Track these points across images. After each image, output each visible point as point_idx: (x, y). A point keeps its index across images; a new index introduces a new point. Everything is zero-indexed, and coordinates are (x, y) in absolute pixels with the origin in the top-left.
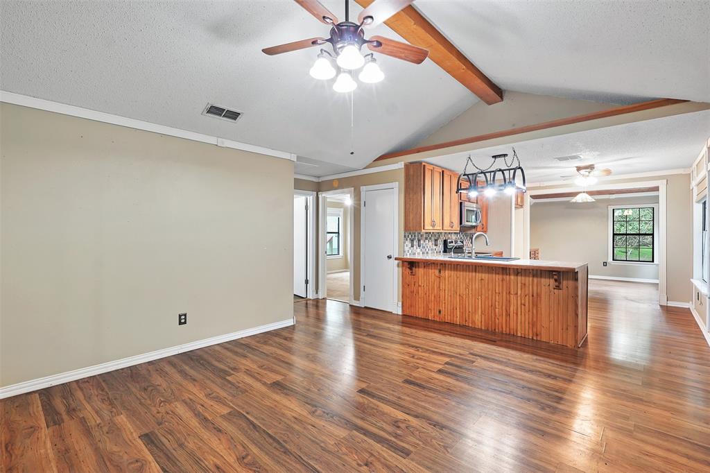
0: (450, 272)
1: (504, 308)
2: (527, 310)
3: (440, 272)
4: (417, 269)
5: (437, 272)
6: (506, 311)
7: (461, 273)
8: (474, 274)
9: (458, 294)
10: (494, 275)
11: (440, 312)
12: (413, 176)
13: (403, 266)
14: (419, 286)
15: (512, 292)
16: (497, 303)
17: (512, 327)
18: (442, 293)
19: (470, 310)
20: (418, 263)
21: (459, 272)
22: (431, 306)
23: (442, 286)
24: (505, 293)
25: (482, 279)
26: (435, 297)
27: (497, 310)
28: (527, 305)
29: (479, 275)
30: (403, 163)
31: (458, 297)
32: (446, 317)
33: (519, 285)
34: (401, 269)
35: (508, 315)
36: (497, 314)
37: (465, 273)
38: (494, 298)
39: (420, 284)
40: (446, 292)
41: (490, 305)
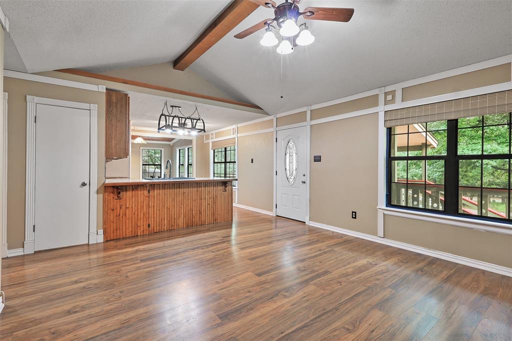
0: (158, 191)
1: (198, 209)
2: (211, 207)
3: (149, 192)
4: (124, 193)
5: (146, 192)
6: (199, 210)
7: (168, 190)
8: (178, 190)
9: (166, 207)
10: (192, 189)
11: (149, 226)
12: (116, 103)
13: (105, 192)
14: (126, 208)
15: (203, 198)
16: (194, 207)
17: (202, 220)
18: (151, 210)
19: (175, 217)
20: (126, 186)
21: (166, 190)
22: (140, 223)
23: (151, 204)
24: (198, 200)
25: (184, 193)
26: (144, 214)
27: (194, 212)
28: (210, 204)
29: (182, 190)
30: (105, 87)
31: (166, 210)
32: (155, 228)
33: (207, 192)
34: (101, 196)
35: (200, 213)
36: (194, 215)
37: (171, 190)
38: (192, 204)
39: (128, 206)
40: (155, 208)
41: (189, 209)
